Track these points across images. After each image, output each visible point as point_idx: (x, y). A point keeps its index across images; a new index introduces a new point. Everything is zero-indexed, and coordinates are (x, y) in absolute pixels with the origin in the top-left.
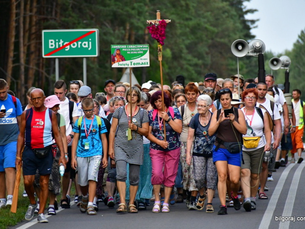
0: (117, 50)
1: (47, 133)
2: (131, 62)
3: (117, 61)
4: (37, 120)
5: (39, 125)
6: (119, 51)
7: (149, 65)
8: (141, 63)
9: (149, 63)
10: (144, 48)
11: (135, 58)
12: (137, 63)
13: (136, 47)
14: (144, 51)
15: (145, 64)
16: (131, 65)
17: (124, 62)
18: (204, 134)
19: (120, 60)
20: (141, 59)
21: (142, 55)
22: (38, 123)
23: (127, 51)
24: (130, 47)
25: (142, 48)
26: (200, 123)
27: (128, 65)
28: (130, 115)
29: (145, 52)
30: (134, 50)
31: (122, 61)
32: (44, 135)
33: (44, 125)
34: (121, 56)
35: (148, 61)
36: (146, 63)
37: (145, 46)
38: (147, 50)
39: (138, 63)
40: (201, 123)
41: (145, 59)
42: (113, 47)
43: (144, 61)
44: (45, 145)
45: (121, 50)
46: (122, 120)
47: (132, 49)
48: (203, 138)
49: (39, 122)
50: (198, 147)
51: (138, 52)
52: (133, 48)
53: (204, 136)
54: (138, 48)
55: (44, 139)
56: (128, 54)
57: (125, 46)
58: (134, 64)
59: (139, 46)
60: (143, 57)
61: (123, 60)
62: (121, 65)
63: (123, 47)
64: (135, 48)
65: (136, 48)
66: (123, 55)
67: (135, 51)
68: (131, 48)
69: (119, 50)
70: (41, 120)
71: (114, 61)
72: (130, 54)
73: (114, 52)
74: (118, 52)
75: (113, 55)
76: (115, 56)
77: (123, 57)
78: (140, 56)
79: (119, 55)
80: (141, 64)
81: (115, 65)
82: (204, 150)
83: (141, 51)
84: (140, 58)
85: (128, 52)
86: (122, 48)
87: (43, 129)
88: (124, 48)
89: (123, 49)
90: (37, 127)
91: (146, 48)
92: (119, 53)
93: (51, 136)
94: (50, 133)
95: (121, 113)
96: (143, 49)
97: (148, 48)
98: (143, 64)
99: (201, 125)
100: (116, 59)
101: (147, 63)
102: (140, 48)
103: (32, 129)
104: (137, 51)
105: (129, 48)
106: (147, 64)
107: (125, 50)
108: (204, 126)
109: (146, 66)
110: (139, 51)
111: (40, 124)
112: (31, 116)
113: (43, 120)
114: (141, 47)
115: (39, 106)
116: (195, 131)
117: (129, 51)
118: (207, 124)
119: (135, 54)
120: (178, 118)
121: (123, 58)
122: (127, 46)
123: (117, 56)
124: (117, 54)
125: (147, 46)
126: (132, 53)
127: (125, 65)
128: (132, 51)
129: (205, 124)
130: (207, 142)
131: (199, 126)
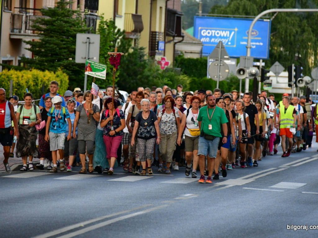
0: (89, 63)
2: (95, 74)
3: (88, 71)
8: (100, 76)
9: (105, 77)
10: (104, 67)
11: (98, 71)
17: (91, 73)
20: (101, 73)
21: (102, 71)
23: (94, 66)
25: (103, 66)
26: (142, 117)
27: (93, 75)
29: (104, 70)
30: (98, 66)
33: (5, 113)
35: (105, 76)
38: (105, 69)
41: (103, 74)
42: (87, 61)
43: (102, 75)
44: (6, 126)
50: (141, 133)
53: (145, 126)
54: (100, 66)
55: (5, 122)
56: (94, 68)
58: (97, 75)
59: (101, 65)
60: (102, 72)
61: (91, 71)
62: (90, 74)
65: (99, 66)
67: (99, 67)
68: (96, 65)
70: (3, 109)
71: (86, 70)
74: (89, 65)
75: (86, 66)
77: (91, 69)
82: (145, 135)
83: (102, 68)
87: (4, 115)
89: (92, 64)
93: (10, 120)
95: (81, 108)
96: (103, 68)
98: (101, 77)
100: (88, 69)
101: (104, 77)
102: (101, 66)
104: (99, 68)
106: (104, 78)
108: (145, 119)
109: (103, 78)
110: (100, 68)
113: (5, 109)
119: (98, 69)
123: (89, 67)
125: (105, 66)
126: (96, 68)
127: (91, 74)
128: (97, 67)
129: (146, 118)
130: (147, 130)
131: (142, 119)
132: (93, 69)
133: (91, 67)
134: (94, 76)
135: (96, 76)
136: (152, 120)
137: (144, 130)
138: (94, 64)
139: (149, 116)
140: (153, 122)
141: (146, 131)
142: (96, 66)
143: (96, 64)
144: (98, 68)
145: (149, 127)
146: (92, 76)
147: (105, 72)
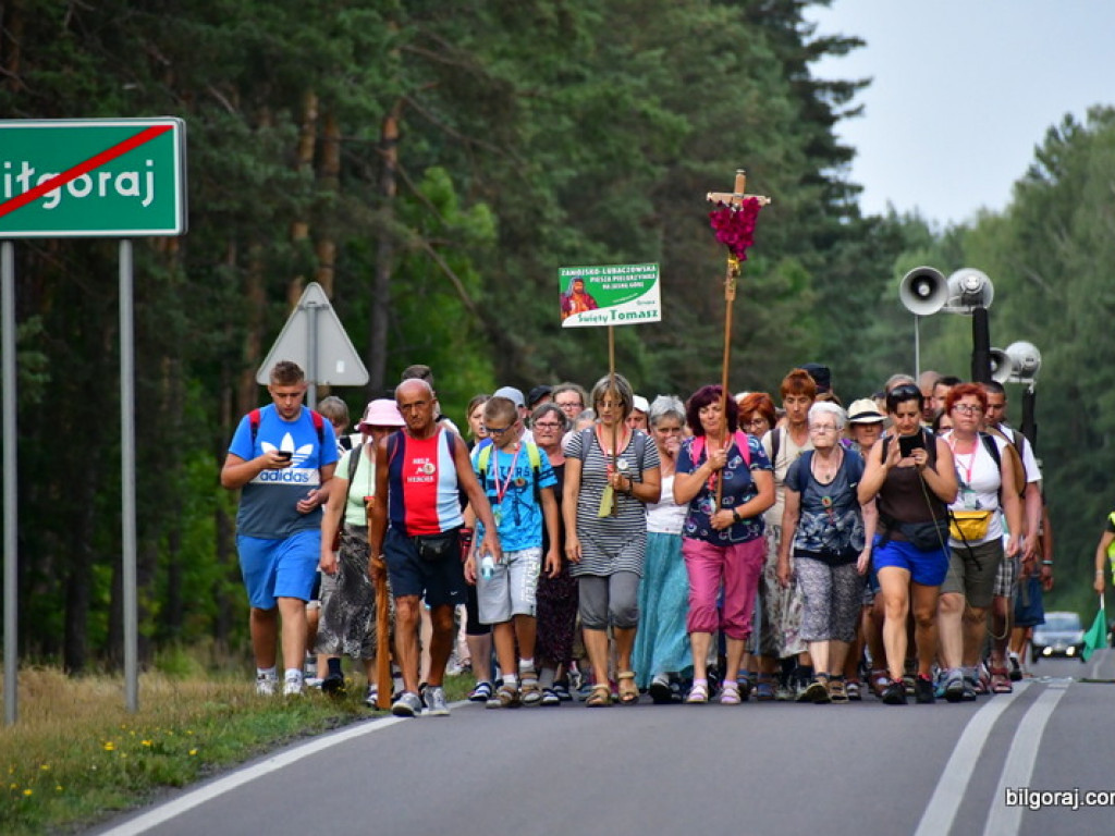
0: (576, 280)
1: (446, 493)
2: (613, 312)
3: (577, 311)
4: (417, 461)
5: (422, 474)
6: (580, 283)
7: (658, 318)
8: (638, 313)
9: (659, 313)
10: (646, 273)
11: (623, 299)
12: (628, 314)
13: (626, 270)
14: (645, 281)
15: (649, 315)
16: (613, 318)
17: (595, 313)
18: (826, 505)
19: (584, 306)
20: (639, 303)
21: (641, 291)
22: (420, 470)
23: (601, 284)
24: (609, 272)
25: (642, 273)
26: (813, 476)
27: (605, 320)
28: (610, 452)
29: (648, 284)
30: (620, 278)
31: (590, 309)
32: (440, 500)
33: (435, 474)
34: (587, 298)
35: (657, 307)
36: (652, 313)
37: (648, 269)
38: (653, 281)
39: (631, 314)
40: (817, 476)
41: (649, 303)
42: (566, 273)
43: (645, 309)
44: (444, 527)
45: (585, 280)
46: (590, 466)
47: (614, 278)
48: (822, 515)
49: (422, 466)
50: (809, 537)
51: (631, 286)
52: (616, 275)
53: (825, 510)
54: (631, 273)
55: (439, 510)
56: (606, 290)
57: (597, 271)
58: (621, 316)
59: (633, 269)
60: (642, 298)
61: (592, 305)
62: (587, 320)
63: (592, 274)
64: (622, 274)
65: (626, 275)
66: (592, 294)
67: (624, 282)
68: (611, 275)
69: (580, 280)
70: (428, 460)
71: (568, 310)
72: (610, 290)
73: (568, 288)
74: (577, 288)
75: (564, 294)
76: (571, 297)
77: (591, 298)
78: (636, 294)
79: (581, 293)
80: (640, 317)
81: (571, 321)
82: (825, 545)
83: (638, 281)
84: (636, 300)
85: (604, 286)
86: (589, 276)
87: (434, 484)
88: (595, 276)
89: (592, 279)
90: (419, 479)
91: (652, 273)
92: (581, 287)
93: (457, 502)
94: (454, 494)
95: (586, 446)
96: (645, 277)
97: (655, 272)
98: (643, 314)
99: (815, 481)
100: (573, 305)
101: (655, 312)
102: (636, 273)
103: (405, 485)
104: (628, 282)
105: (608, 275)
106: (654, 315)
107: (597, 280)
108: (825, 482)
109: (652, 319)
110: (632, 281)
111: (427, 472)
112: (401, 451)
113: (434, 460)
114: (639, 270)
115: (420, 425)
116: (802, 496)
117: (606, 283)
118: (832, 478)
119: (621, 290)
120: (762, 468)
121: (592, 302)
122: (601, 270)
123: (577, 297)
124: (576, 292)
125: (653, 268)
126: (615, 286)
127: (595, 319)
128: (616, 282)
129: (828, 477)
130: (834, 525)
131: (811, 483)
132: (597, 298)
133: (589, 290)
134: (610, 322)
135: (618, 322)
136: (853, 484)
137: (822, 527)
138: (601, 275)
139: (839, 472)
141: (829, 529)
142: (610, 283)
144: (626, 286)
146: (601, 323)
147: (654, 293)
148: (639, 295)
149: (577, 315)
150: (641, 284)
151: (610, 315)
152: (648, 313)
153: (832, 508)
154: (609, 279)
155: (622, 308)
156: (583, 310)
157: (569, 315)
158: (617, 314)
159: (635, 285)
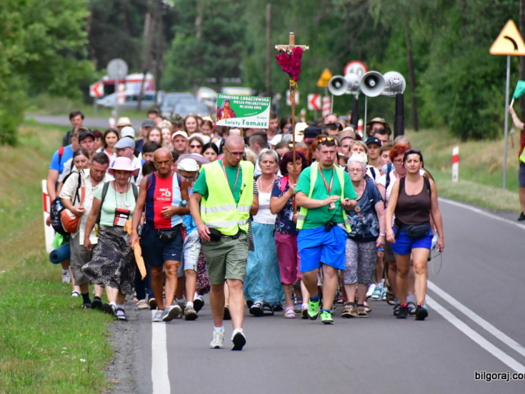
0: (226, 101)
2: (244, 121)
3: (224, 118)
4: (162, 190)
5: (164, 197)
6: (228, 103)
8: (257, 123)
10: (264, 102)
11: (250, 114)
12: (251, 123)
13: (253, 99)
16: (243, 124)
17: (234, 120)
18: (358, 211)
19: (229, 115)
20: (258, 117)
22: (163, 195)
23: (239, 105)
25: (261, 102)
27: (239, 124)
29: (264, 108)
30: (249, 103)
31: (232, 117)
33: (171, 197)
34: (231, 111)
36: (264, 124)
37: (265, 100)
38: (267, 107)
39: (253, 123)
41: (263, 118)
42: (221, 96)
43: (261, 121)
44: (173, 224)
45: (231, 102)
47: (246, 102)
48: (355, 217)
49: (164, 192)
51: (255, 108)
52: (248, 101)
53: (356, 213)
54: (255, 101)
56: (241, 109)
57: (237, 98)
58: (248, 123)
59: (257, 99)
60: (260, 115)
61: (233, 115)
62: (229, 123)
64: (250, 101)
65: (252, 102)
66: (234, 109)
67: (251, 105)
68: (245, 101)
69: (228, 101)
70: (167, 189)
71: (220, 117)
72: (244, 108)
73: (221, 104)
74: (226, 105)
75: (219, 108)
76: (223, 110)
77: (233, 111)
78: (257, 113)
79: (228, 108)
80: (257, 125)
82: (357, 233)
83: (259, 106)
84: (257, 115)
85: (241, 106)
86: (233, 100)
87: (170, 202)
88: (236, 100)
89: (235, 102)
90: (163, 199)
91: (266, 102)
92: (228, 105)
96: (263, 104)
97: (268, 102)
98: (259, 124)
100: (223, 114)
101: (266, 123)
102: (258, 101)
103: (155, 202)
104: (254, 106)
105: (243, 101)
106: (265, 125)
107: (237, 102)
109: (264, 127)
110: (256, 106)
111: (167, 195)
113: (171, 190)
114: (260, 100)
115: (165, 172)
118: (360, 197)
121: (233, 113)
123: (225, 110)
124: (226, 107)
125: (268, 100)
126: (246, 107)
127: (234, 123)
128: (247, 105)
130: (362, 222)
132: (236, 112)
133: (232, 107)
134: (242, 126)
135: (246, 126)
136: (371, 201)
137: (355, 223)
138: (239, 100)
139: (364, 193)
140: (373, 204)
141: (359, 224)
142: (244, 105)
143: (244, 99)
144: (251, 107)
145: (365, 216)
146: (237, 126)
147: (267, 113)
148: (259, 113)
149: (225, 120)
150: (260, 108)
151: (242, 122)
152: (262, 124)
153: (361, 212)
154: (244, 103)
155: (248, 119)
156: (228, 118)
157: (220, 119)
158: (245, 122)
159: (257, 108)
